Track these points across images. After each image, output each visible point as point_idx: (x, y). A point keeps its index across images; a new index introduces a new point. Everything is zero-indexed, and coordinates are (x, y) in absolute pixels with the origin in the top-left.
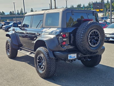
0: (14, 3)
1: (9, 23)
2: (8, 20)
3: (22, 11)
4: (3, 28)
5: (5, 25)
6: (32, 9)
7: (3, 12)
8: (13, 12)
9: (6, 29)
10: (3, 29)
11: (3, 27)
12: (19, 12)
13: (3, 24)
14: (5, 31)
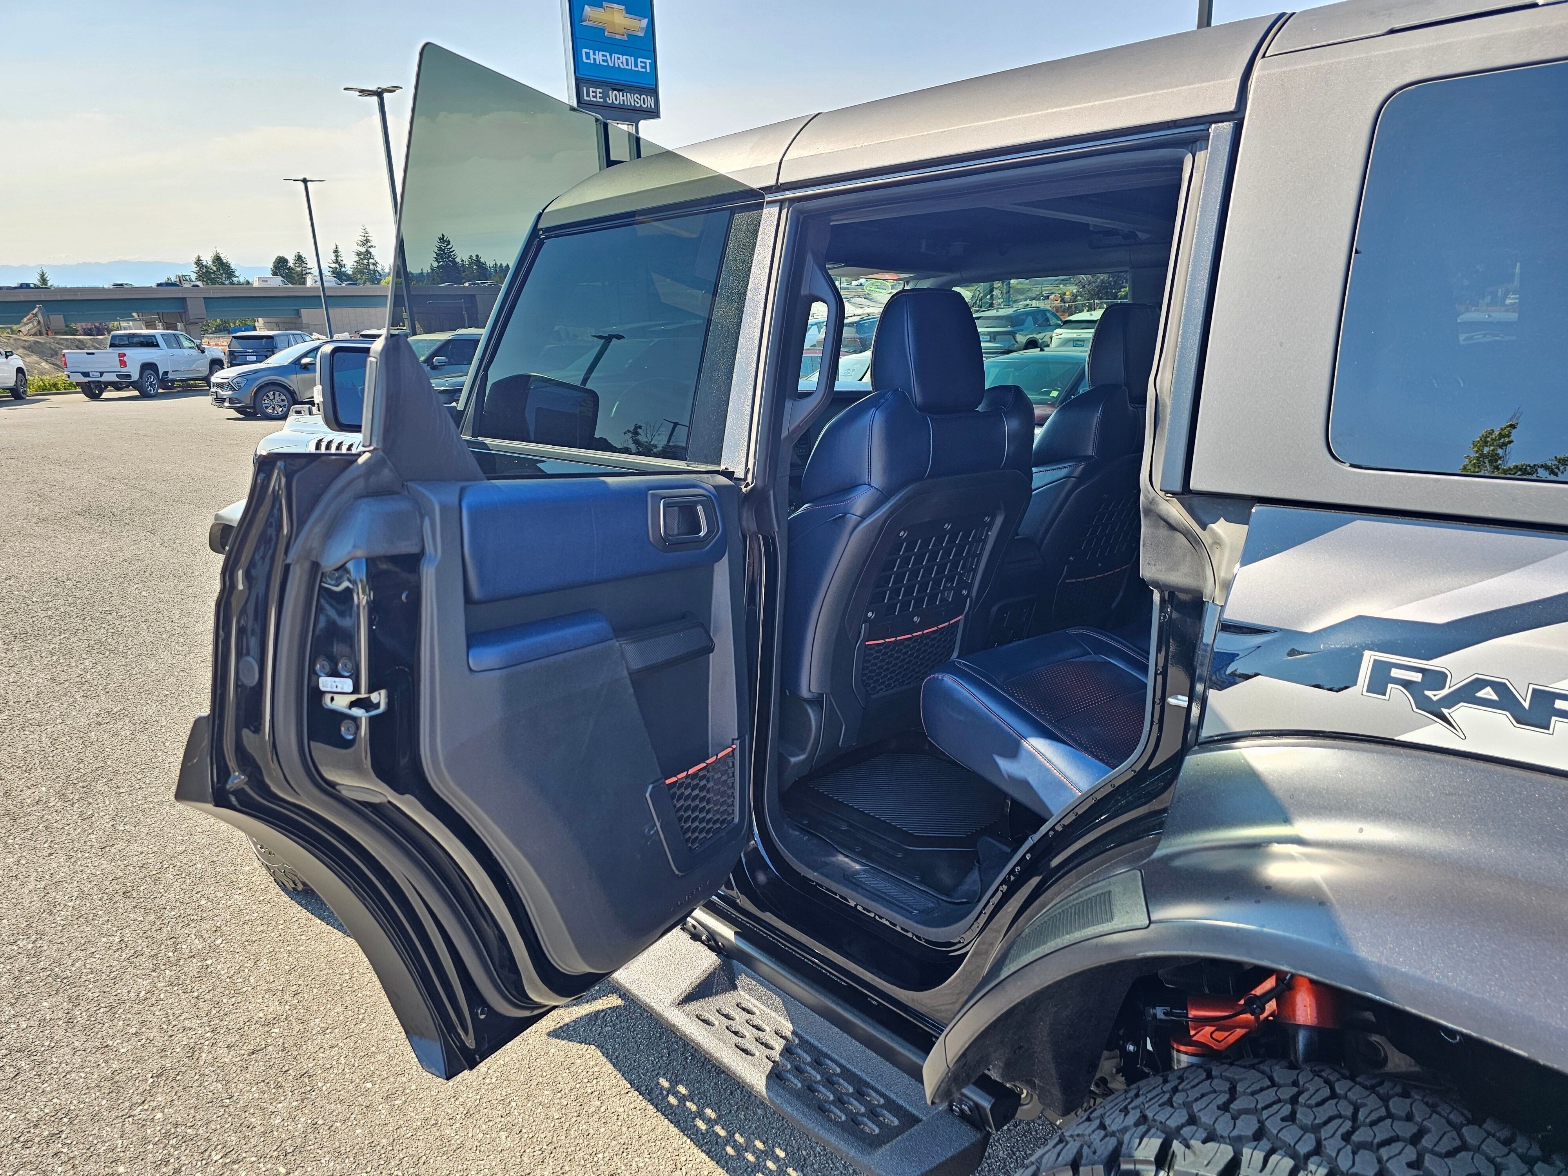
0: (305, 181)
1: (268, 346)
2: (260, 322)
3: (367, 255)
4: (220, 385)
5: (234, 359)
6: (442, 239)
7: (218, 259)
8: (300, 258)
9: (247, 401)
10: (220, 400)
11: (216, 378)
12: (350, 263)
13: (222, 356)
14: (234, 414)
